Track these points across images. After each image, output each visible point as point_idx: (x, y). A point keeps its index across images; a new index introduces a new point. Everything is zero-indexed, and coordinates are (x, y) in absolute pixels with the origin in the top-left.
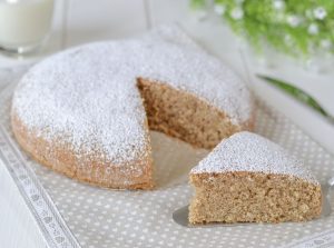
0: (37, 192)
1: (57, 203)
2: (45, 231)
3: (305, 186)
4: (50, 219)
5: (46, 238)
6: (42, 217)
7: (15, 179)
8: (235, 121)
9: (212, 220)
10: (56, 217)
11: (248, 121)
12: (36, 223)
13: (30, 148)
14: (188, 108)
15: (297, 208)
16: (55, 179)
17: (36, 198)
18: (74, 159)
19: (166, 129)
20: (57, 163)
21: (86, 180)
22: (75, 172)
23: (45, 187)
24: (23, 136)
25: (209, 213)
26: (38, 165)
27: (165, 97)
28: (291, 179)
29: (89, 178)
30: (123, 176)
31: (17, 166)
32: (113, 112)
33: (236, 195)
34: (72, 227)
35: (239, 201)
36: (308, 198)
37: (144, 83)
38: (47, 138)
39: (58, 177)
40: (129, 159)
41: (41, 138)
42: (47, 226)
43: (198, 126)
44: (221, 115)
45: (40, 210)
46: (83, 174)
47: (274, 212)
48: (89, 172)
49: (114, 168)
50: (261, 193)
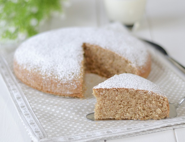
0: (20, 96)
1: (29, 101)
2: (20, 111)
3: (158, 98)
4: (24, 107)
5: (20, 114)
6: (20, 106)
7: (10, 90)
8: (134, 65)
9: (107, 117)
10: (27, 106)
11: (143, 66)
12: (16, 108)
13: (20, 75)
14: (110, 59)
15: (155, 111)
16: (31, 92)
17: (18, 98)
18: (42, 79)
19: (99, 72)
20: (33, 83)
21: (47, 91)
22: (42, 87)
23: (25, 94)
24: (18, 70)
25: (105, 113)
26: (23, 85)
27: (98, 53)
28: (149, 93)
29: (49, 90)
30: (67, 89)
31: (12, 85)
32: (65, 57)
33: (119, 102)
34: (35, 110)
35: (122, 106)
36: (160, 105)
37: (87, 45)
38: (29, 69)
39: (33, 91)
40: (70, 79)
41: (25, 69)
42: (22, 109)
43: (116, 69)
44: (127, 62)
45: (19, 103)
46: (46, 88)
47: (142, 113)
48: (49, 86)
49: (62, 84)
50: (133, 102)
